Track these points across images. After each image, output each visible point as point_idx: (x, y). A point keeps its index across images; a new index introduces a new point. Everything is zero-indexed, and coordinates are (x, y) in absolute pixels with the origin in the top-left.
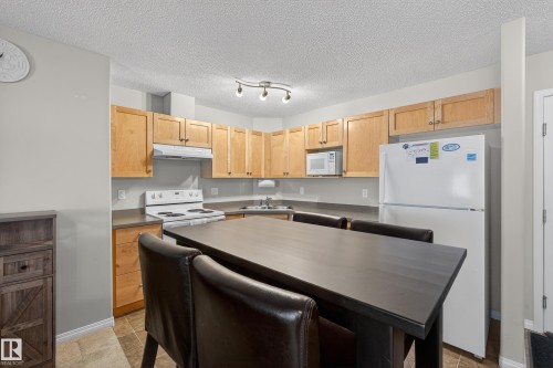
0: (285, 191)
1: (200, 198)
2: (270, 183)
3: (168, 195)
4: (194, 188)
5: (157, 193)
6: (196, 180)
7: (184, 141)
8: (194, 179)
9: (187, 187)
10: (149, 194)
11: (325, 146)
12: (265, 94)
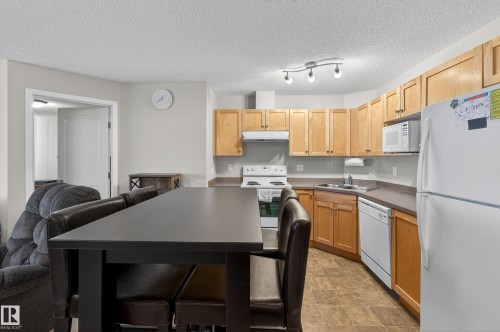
0: (380, 171)
1: (284, 173)
2: (359, 162)
3: (258, 169)
4: (281, 164)
5: (250, 167)
6: (283, 157)
7: (264, 127)
8: (280, 157)
9: (275, 164)
10: (245, 167)
11: (403, 115)
12: (311, 74)
